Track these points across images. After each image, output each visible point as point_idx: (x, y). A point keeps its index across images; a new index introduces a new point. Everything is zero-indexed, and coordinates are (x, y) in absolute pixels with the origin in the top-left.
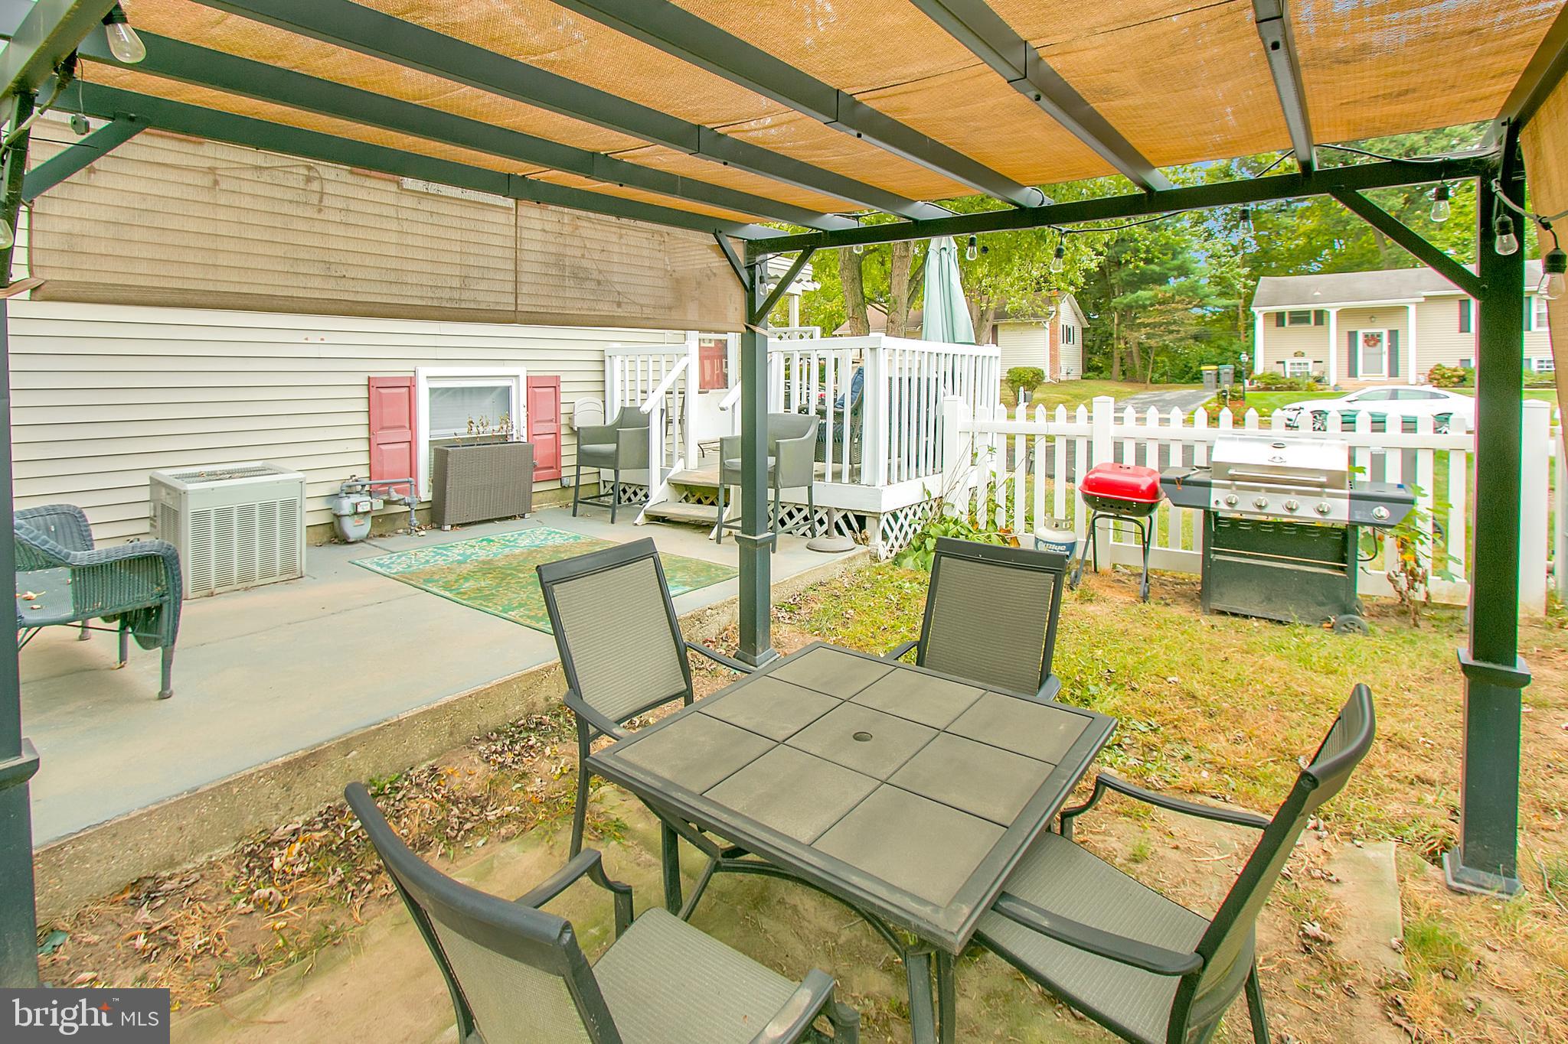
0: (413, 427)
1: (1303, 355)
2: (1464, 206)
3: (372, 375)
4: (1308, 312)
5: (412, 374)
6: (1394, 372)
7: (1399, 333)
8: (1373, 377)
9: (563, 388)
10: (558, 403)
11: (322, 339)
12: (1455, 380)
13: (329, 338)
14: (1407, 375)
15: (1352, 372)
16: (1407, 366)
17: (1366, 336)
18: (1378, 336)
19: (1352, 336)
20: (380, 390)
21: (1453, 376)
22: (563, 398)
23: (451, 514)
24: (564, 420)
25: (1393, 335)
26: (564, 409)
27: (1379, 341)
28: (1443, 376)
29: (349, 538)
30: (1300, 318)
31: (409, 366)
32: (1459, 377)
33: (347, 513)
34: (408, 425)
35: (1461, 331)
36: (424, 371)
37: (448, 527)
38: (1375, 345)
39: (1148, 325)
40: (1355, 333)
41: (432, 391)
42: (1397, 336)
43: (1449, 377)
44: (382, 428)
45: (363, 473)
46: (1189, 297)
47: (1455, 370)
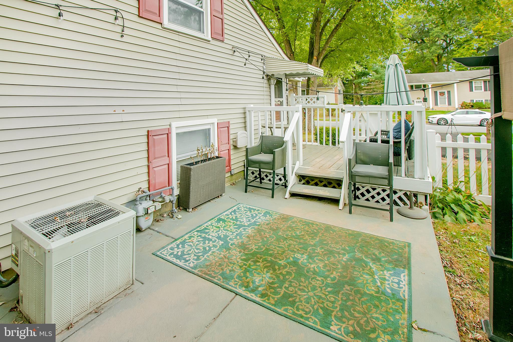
0: (170, 155)
1: (420, 99)
2: (463, 53)
3: (150, 129)
4: (421, 85)
5: (169, 127)
6: (450, 104)
7: (451, 92)
8: (443, 105)
9: (231, 127)
10: (229, 134)
11: (123, 111)
12: (470, 106)
13: (127, 110)
14: (455, 105)
15: (436, 104)
16: (455, 102)
17: (440, 93)
18: (444, 93)
19: (436, 93)
20: (153, 137)
21: (470, 105)
22: (231, 132)
23: (192, 202)
24: (231, 142)
25: (449, 92)
26: (232, 137)
27: (444, 94)
28: (466, 105)
29: (142, 229)
30: (418, 87)
31: (167, 122)
32: (471, 105)
33: (142, 214)
34: (167, 155)
35: (470, 91)
36: (175, 124)
37: (191, 210)
38: (443, 95)
39: (367, 89)
40: (437, 92)
41: (177, 134)
42: (450, 93)
43: (468, 106)
44: (155, 158)
45: (145, 186)
46: (379, 80)
47: (470, 103)
